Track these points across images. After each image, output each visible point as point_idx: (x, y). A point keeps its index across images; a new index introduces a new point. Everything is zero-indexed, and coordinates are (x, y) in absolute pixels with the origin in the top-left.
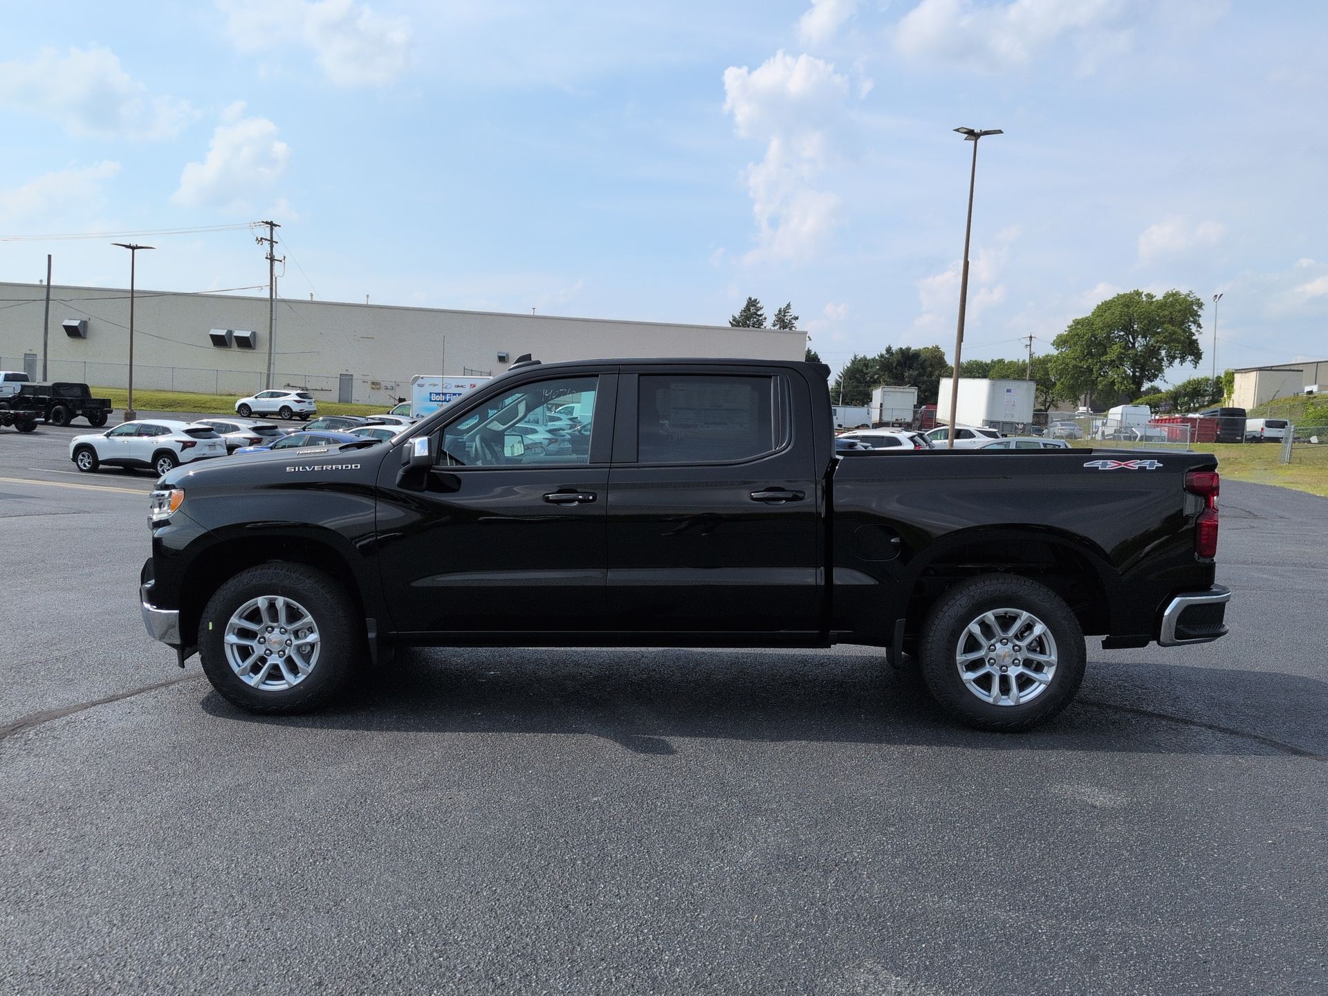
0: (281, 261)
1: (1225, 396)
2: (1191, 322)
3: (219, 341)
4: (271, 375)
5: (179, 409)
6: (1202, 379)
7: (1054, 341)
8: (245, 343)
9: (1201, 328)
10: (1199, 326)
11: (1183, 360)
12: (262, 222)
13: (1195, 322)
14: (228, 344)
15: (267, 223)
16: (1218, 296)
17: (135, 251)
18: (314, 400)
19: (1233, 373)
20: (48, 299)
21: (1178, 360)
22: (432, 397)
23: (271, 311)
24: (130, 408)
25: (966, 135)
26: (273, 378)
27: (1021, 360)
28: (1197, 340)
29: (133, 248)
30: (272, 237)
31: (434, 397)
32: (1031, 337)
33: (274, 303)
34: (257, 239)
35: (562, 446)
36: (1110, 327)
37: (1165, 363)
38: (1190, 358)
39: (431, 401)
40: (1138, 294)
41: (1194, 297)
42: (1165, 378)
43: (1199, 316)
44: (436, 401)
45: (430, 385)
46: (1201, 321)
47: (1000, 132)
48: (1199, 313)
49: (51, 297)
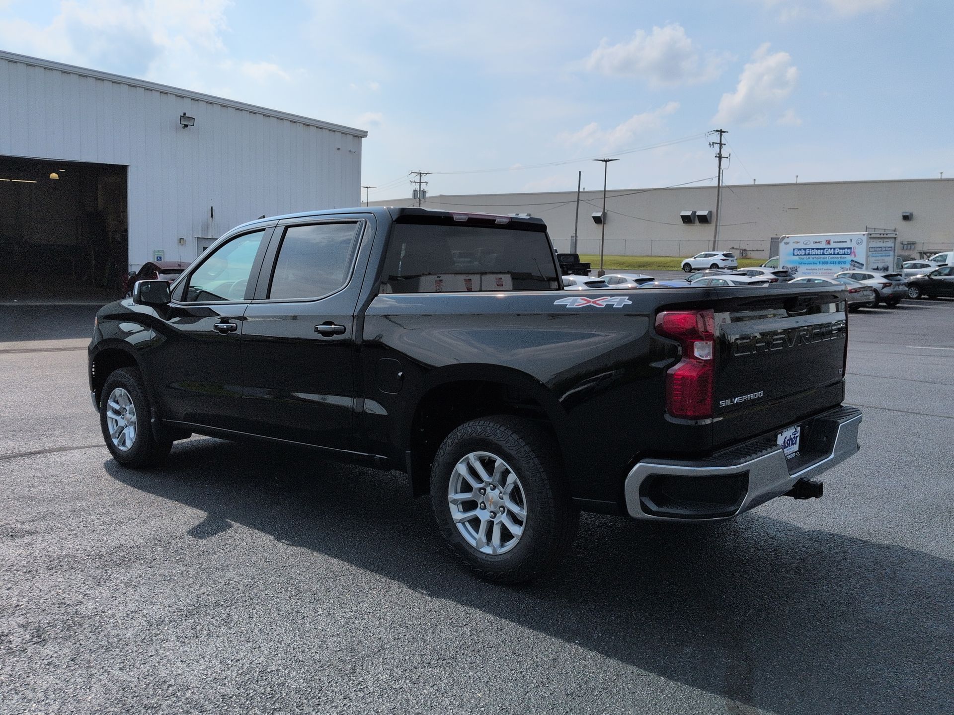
0: (727, 158)
3: (687, 220)
4: (716, 241)
5: (649, 268)
8: (704, 220)
12: (714, 131)
14: (692, 220)
15: (717, 131)
17: (607, 163)
18: (736, 258)
20: (578, 199)
22: (795, 252)
23: (718, 195)
24: (602, 268)
26: (718, 244)
29: (606, 161)
30: (721, 141)
31: (796, 252)
33: (720, 189)
34: (710, 144)
35: (897, 289)
39: (794, 255)
44: (798, 255)
45: (794, 243)
49: (580, 199)
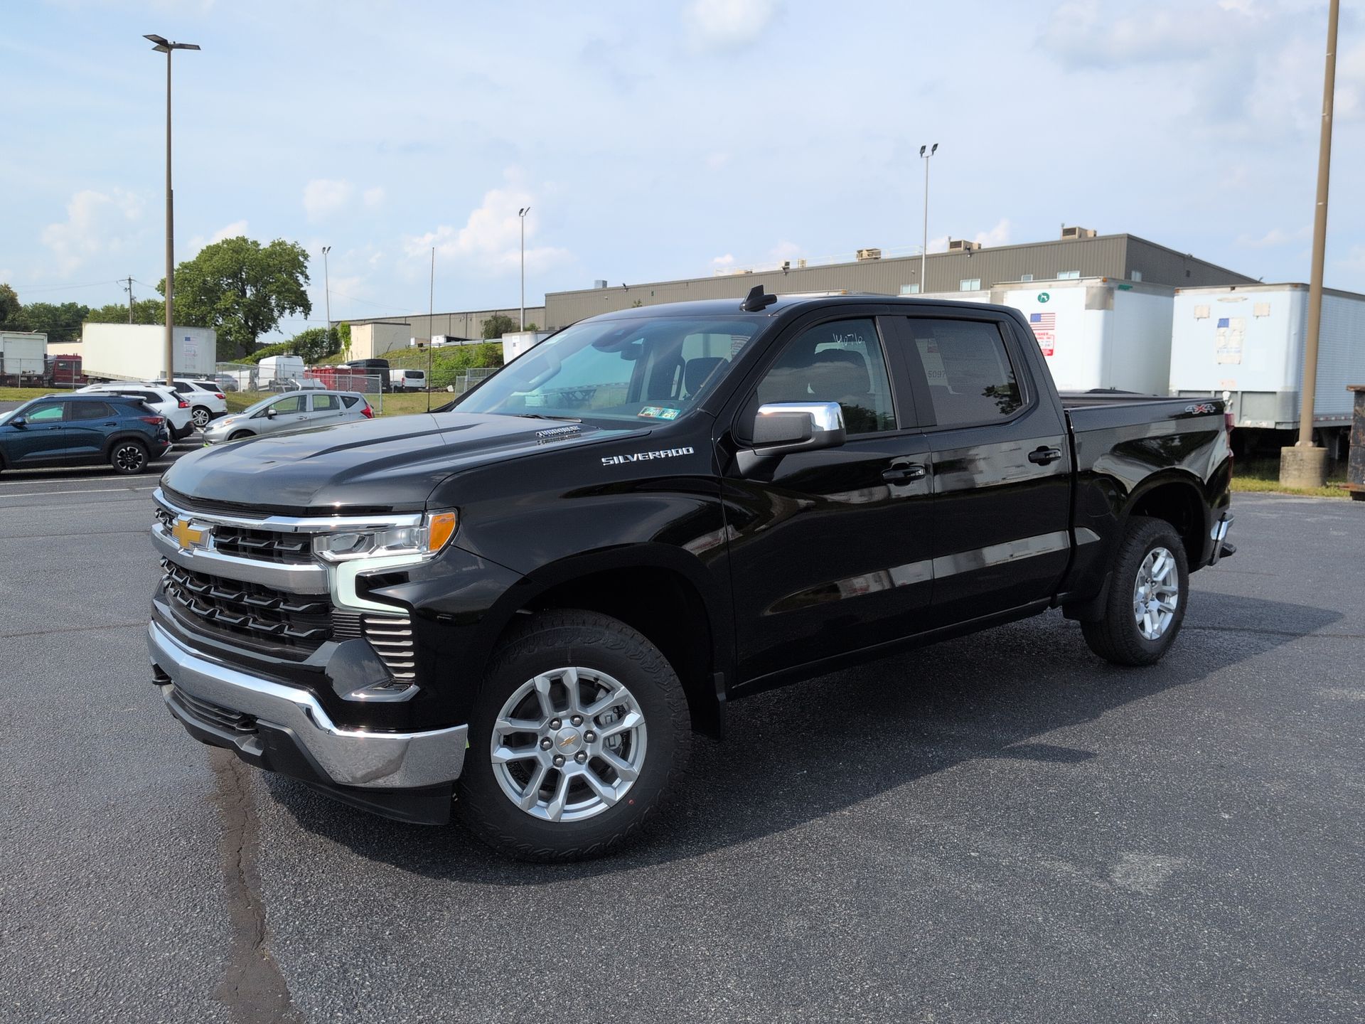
1: (343, 347)
2: (299, 273)
6: (319, 331)
7: (159, 286)
9: (308, 279)
10: (307, 277)
11: (293, 311)
13: (302, 273)
16: (326, 249)
19: (349, 325)
21: (287, 311)
25: (157, 44)
27: (119, 305)
28: (305, 291)
32: (130, 280)
36: (219, 272)
37: (276, 313)
38: (300, 309)
40: (245, 240)
41: (300, 248)
42: (280, 328)
43: (306, 267)
46: (308, 272)
47: (197, 48)
48: (305, 265)
